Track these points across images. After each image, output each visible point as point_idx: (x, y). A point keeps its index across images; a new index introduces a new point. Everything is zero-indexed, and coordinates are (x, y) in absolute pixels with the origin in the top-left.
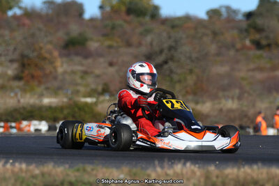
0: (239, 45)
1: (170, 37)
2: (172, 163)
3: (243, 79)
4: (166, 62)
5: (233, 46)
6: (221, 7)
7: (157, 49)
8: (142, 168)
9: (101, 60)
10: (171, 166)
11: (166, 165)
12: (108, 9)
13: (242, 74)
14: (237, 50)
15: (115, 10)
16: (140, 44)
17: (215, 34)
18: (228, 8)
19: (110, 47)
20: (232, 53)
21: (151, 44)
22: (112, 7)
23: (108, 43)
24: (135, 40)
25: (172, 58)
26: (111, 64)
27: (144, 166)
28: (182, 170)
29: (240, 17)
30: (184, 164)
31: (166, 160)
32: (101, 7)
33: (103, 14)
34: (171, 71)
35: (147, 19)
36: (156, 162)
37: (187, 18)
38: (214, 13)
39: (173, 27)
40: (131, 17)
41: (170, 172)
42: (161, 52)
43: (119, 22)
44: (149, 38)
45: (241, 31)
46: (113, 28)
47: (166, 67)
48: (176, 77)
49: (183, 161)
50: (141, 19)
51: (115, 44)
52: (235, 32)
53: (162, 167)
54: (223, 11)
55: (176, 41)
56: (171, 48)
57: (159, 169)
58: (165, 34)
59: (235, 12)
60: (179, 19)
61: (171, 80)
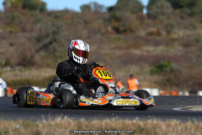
0: (103, 31)
1: (53, 25)
2: (55, 116)
3: (106, 55)
4: (51, 43)
5: (99, 31)
6: (91, 3)
7: (44, 33)
8: (33, 121)
9: (5, 42)
10: (53, 119)
11: (49, 118)
12: (9, 5)
13: (106, 51)
14: (102, 34)
15: (14, 6)
16: (32, 30)
17: (86, 22)
18: (96, 4)
19: (11, 32)
20: (98, 36)
21: (40, 30)
22: (12, 4)
23: (9, 29)
24: (28, 27)
25: (55, 40)
26: (11, 45)
27: (34, 119)
28: (61, 121)
29: (104, 10)
30: (63, 117)
31: (50, 115)
32: (4, 4)
33: (5, 8)
34: (55, 50)
35: (37, 12)
36: (43, 116)
37: (66, 11)
38: (85, 8)
39: (56, 18)
40: (26, 11)
41: (53, 123)
42: (48, 35)
43: (17, 14)
44: (38, 26)
45: (105, 20)
46: (13, 18)
47: (51, 46)
48: (58, 54)
49: (62, 115)
50: (33, 12)
51: (14, 30)
52: (101, 21)
53: (47, 120)
54: (92, 6)
55: (58, 28)
56: (54, 33)
57: (44, 121)
58: (50, 23)
59: (101, 7)
60: (60, 12)
61: (55, 56)
